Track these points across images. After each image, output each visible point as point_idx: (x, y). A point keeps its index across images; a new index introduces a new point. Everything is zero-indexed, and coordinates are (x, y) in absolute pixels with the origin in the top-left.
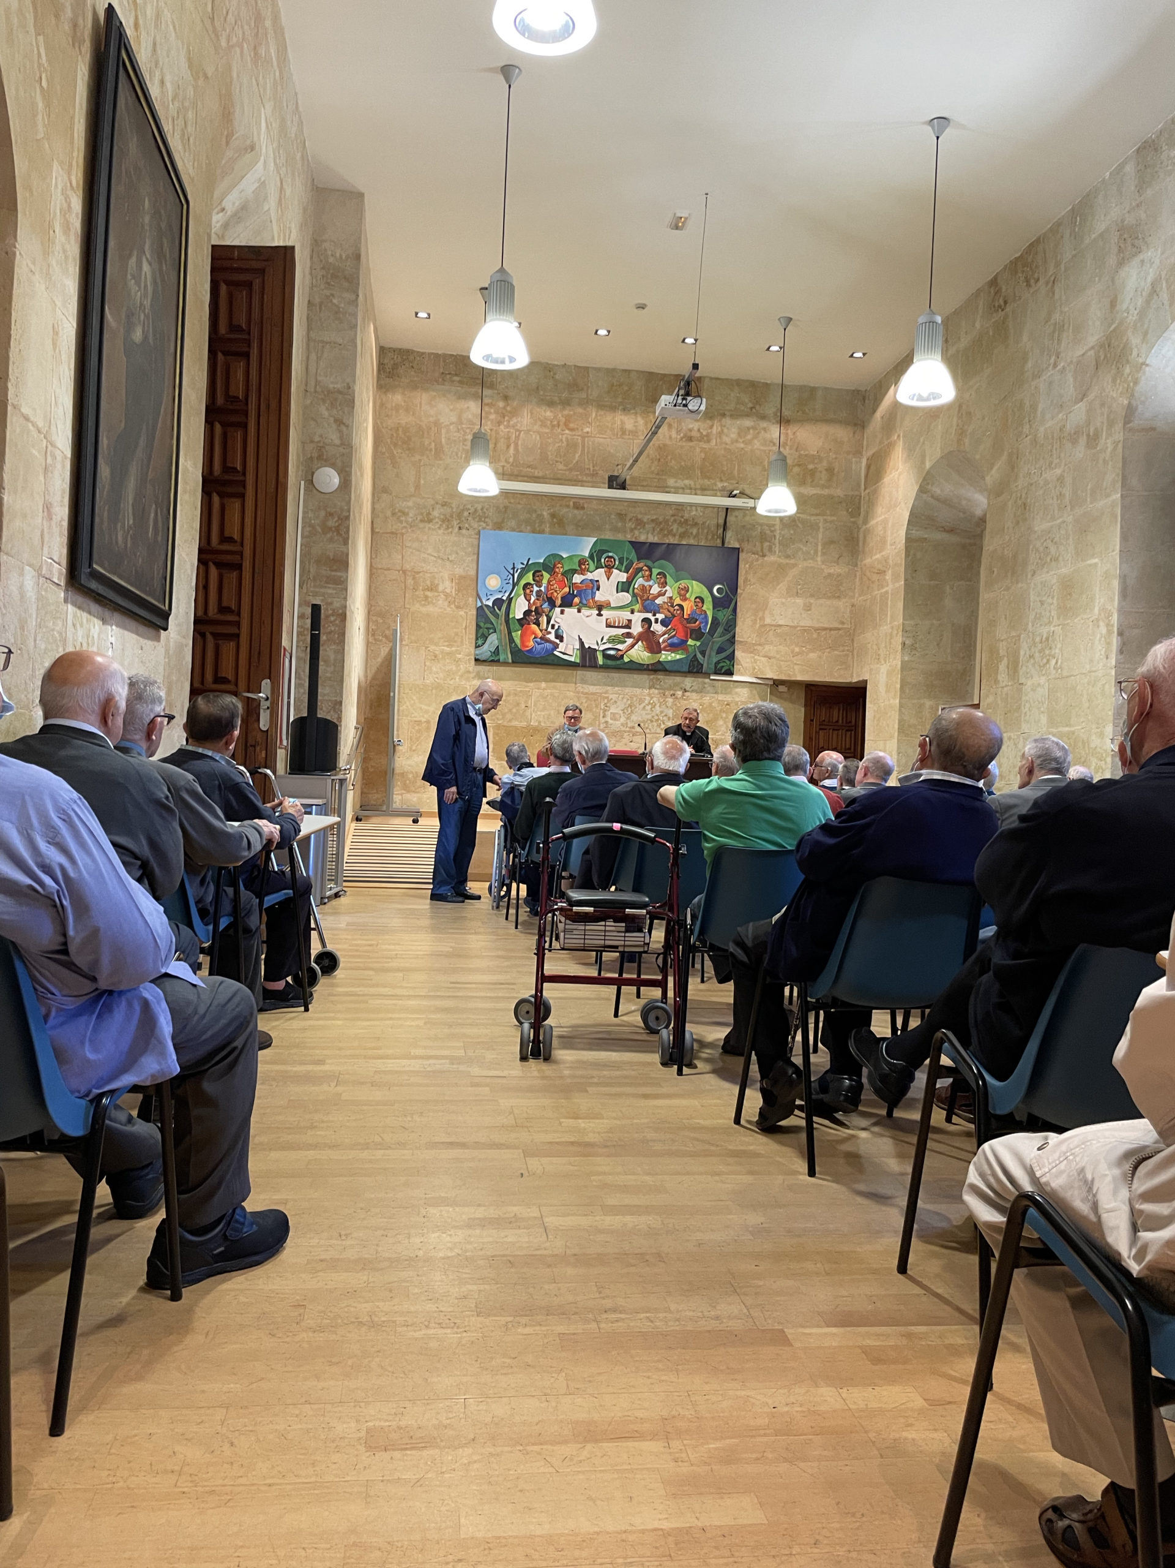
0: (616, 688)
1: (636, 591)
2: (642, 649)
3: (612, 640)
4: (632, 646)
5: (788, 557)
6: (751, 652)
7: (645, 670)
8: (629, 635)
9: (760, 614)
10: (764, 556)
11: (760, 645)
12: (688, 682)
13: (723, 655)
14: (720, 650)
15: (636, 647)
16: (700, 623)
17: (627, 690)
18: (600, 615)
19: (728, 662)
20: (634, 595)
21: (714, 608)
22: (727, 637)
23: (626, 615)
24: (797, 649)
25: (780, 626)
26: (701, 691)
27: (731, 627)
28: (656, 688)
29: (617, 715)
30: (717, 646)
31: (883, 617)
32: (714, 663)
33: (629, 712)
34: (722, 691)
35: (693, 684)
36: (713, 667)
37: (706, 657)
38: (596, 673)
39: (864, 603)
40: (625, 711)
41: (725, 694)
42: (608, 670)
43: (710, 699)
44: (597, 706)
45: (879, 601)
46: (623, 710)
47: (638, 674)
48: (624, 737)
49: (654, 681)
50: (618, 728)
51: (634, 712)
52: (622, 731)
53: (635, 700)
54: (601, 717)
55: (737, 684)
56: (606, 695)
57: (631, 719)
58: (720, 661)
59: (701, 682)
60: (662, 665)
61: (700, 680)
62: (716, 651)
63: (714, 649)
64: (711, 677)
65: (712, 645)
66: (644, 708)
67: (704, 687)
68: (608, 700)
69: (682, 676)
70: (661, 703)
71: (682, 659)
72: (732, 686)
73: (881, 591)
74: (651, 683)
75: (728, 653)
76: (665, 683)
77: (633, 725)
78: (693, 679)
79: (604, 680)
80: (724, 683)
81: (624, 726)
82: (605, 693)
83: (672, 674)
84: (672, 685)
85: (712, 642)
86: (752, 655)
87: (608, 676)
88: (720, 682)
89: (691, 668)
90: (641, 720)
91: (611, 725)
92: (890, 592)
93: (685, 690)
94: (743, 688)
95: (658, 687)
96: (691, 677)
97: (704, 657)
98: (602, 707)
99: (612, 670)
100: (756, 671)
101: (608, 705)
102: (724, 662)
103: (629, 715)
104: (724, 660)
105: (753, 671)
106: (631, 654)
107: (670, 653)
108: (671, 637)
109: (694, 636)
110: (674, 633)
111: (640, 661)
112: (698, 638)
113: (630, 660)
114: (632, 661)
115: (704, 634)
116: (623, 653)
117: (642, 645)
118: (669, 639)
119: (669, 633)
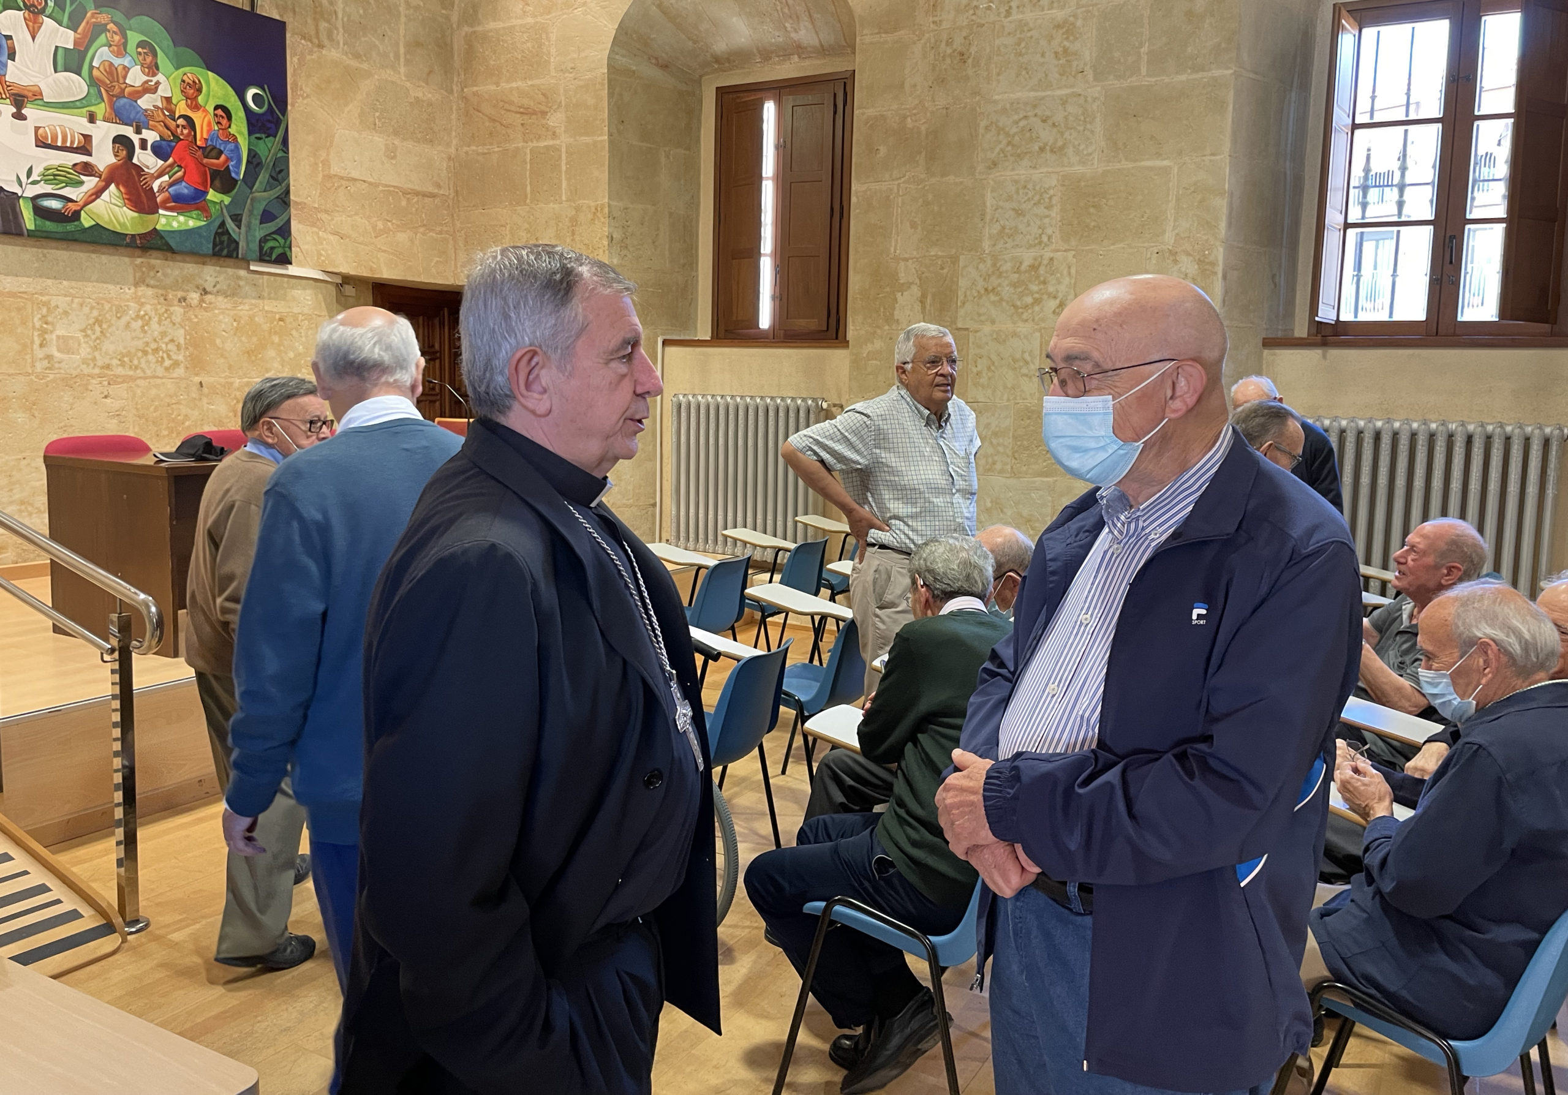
0: (65, 283)
1: (95, 73)
2: (120, 202)
3: (53, 176)
4: (98, 193)
5: (357, 56)
6: (313, 225)
7: (128, 246)
8: (87, 169)
9: (323, 154)
10: (321, 46)
11: (326, 212)
12: (211, 274)
13: (272, 227)
14: (267, 217)
15: (105, 195)
16: (228, 159)
17: (89, 287)
18: (19, 116)
19: (282, 241)
20: (93, 82)
21: (250, 133)
22: (278, 191)
23: (76, 124)
24: (380, 225)
25: (355, 180)
26: (232, 293)
27: (282, 174)
28: (148, 286)
29: (71, 341)
30: (262, 208)
31: (545, 188)
32: (258, 240)
33: (98, 334)
34: (269, 294)
35: (218, 279)
36: (257, 249)
37: (243, 228)
38: (18, 248)
39: (480, 158)
40: (89, 332)
41: (276, 299)
42: (44, 242)
43: (251, 309)
44: (24, 323)
45: (528, 160)
46: (83, 331)
47: (110, 255)
48: (90, 388)
49: (144, 269)
50: (75, 369)
51: (108, 335)
52: (84, 375)
53: (107, 308)
54: (36, 346)
55: (293, 281)
56: (44, 299)
57: (104, 350)
58: (268, 238)
59: (233, 275)
60: (162, 237)
61: (230, 271)
62: (259, 217)
63: (255, 212)
64: (252, 268)
65: (252, 204)
66: (128, 325)
67: (239, 286)
68: (49, 309)
69: (196, 263)
70: (160, 316)
71: (200, 228)
72: (285, 285)
73: (535, 144)
74: (138, 275)
75: (279, 222)
76: (165, 275)
77: (107, 361)
78: (218, 268)
79: (36, 265)
80: (272, 278)
81: (88, 365)
82: (41, 294)
83: (178, 257)
84: (180, 280)
85: (252, 200)
86: (315, 229)
87: (44, 256)
88: (266, 277)
89: (218, 248)
90: (124, 351)
91: (59, 363)
92: (564, 150)
93: (204, 289)
94: (304, 289)
95: (152, 282)
96: (213, 265)
97: (239, 227)
98: (38, 324)
99: (54, 244)
100: (323, 258)
101: (50, 319)
102: (275, 239)
103: (98, 341)
104: (274, 236)
105: (319, 258)
106: (95, 211)
107: (175, 214)
108: (174, 181)
109: (217, 183)
110: (180, 174)
111: (114, 226)
112: (225, 190)
113: (94, 223)
114: (98, 224)
115: (236, 181)
116: (79, 208)
117: (118, 194)
118: (171, 185)
119: (171, 173)
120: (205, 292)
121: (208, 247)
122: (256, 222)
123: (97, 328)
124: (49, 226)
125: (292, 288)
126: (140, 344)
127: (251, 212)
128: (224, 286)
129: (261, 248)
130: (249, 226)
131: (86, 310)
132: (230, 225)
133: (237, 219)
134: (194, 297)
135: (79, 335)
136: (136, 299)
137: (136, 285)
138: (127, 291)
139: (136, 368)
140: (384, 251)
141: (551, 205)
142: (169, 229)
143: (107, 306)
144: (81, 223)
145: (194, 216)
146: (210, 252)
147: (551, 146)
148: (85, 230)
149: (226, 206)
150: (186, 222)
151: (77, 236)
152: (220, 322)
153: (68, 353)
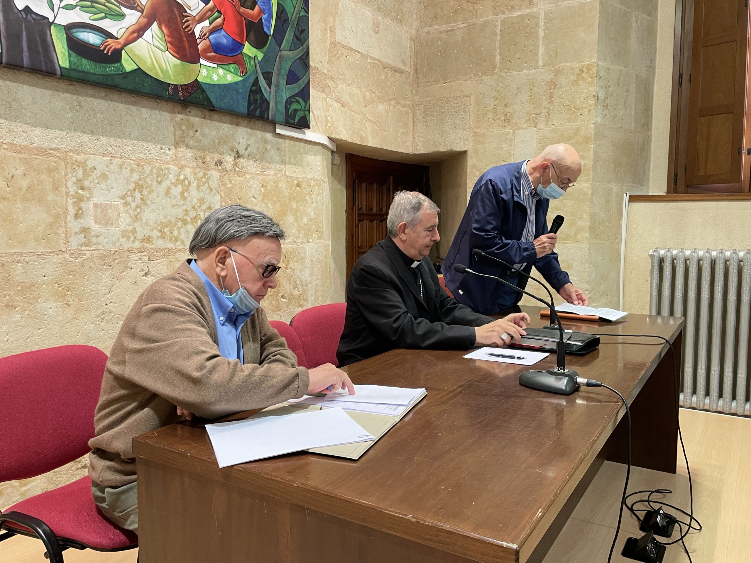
2: (162, 45)
4: (140, 31)
7: (169, 98)
11: (332, 78)
12: (244, 136)
13: (295, 88)
14: (292, 77)
15: (147, 36)
16: (261, 11)
22: (301, 51)
24: (368, 96)
25: (352, 50)
26: (261, 157)
27: (304, 34)
28: (187, 146)
29: (110, 211)
30: (288, 67)
31: (518, 56)
32: (284, 101)
33: (138, 201)
34: (290, 158)
35: (249, 142)
36: (283, 110)
37: (273, 86)
38: (48, 93)
39: (444, 36)
40: (129, 199)
41: (295, 165)
42: (78, 87)
43: (275, 174)
44: (56, 188)
45: (498, 32)
46: (123, 197)
47: (152, 108)
48: (130, 265)
49: (184, 128)
50: (114, 244)
51: (149, 202)
52: (124, 250)
53: (148, 172)
54: (70, 217)
55: (308, 146)
56: (80, 158)
57: (144, 221)
58: (293, 100)
59: (261, 138)
60: (203, 91)
61: (259, 134)
62: (285, 77)
63: (283, 71)
64: (278, 131)
65: (280, 63)
66: (168, 192)
67: (266, 150)
68: (85, 171)
69: (232, 124)
70: (199, 180)
71: (236, 83)
72: (302, 150)
73: (508, 15)
74: (178, 133)
75: (301, 84)
76: (203, 135)
77: (148, 233)
78: (249, 130)
79: (69, 115)
80: (292, 143)
81: (128, 238)
82: (77, 152)
83: (216, 116)
84: (217, 141)
85: (280, 58)
86: (324, 96)
87: (80, 105)
88: (287, 141)
89: (252, 107)
90: (164, 221)
91: (97, 237)
92: (542, 16)
93: (238, 152)
94: (315, 155)
95: (191, 143)
96: (246, 127)
97: (270, 86)
98: (72, 190)
99: (90, 90)
100: (329, 125)
101: (86, 183)
102: (298, 102)
103: (138, 210)
104: (297, 98)
105: (326, 124)
106: (137, 52)
107: (215, 66)
108: (214, 28)
109: (252, 35)
110: (219, 20)
111: (157, 73)
112: (259, 45)
113: (135, 67)
114: (140, 69)
115: (269, 36)
116: (118, 47)
117: (160, 36)
118: (212, 31)
119: (211, 19)
120: (238, 156)
121: (243, 107)
122: (283, 82)
123: (138, 195)
124: (86, 65)
125: (307, 153)
126: (179, 212)
127: (279, 70)
128: (252, 149)
129: (287, 110)
130: (277, 86)
131: (126, 172)
132: (263, 83)
133: (268, 77)
134: (229, 159)
135: (119, 202)
136: (176, 161)
137: (176, 145)
138: (168, 151)
139: (176, 240)
140: (370, 121)
141: (525, 71)
142: (209, 81)
143: (148, 169)
144: (121, 65)
145: (232, 70)
146: (246, 111)
147: (527, 15)
148: (126, 75)
149: (260, 62)
150: (225, 77)
151: (117, 81)
152: (250, 187)
153: (106, 224)
